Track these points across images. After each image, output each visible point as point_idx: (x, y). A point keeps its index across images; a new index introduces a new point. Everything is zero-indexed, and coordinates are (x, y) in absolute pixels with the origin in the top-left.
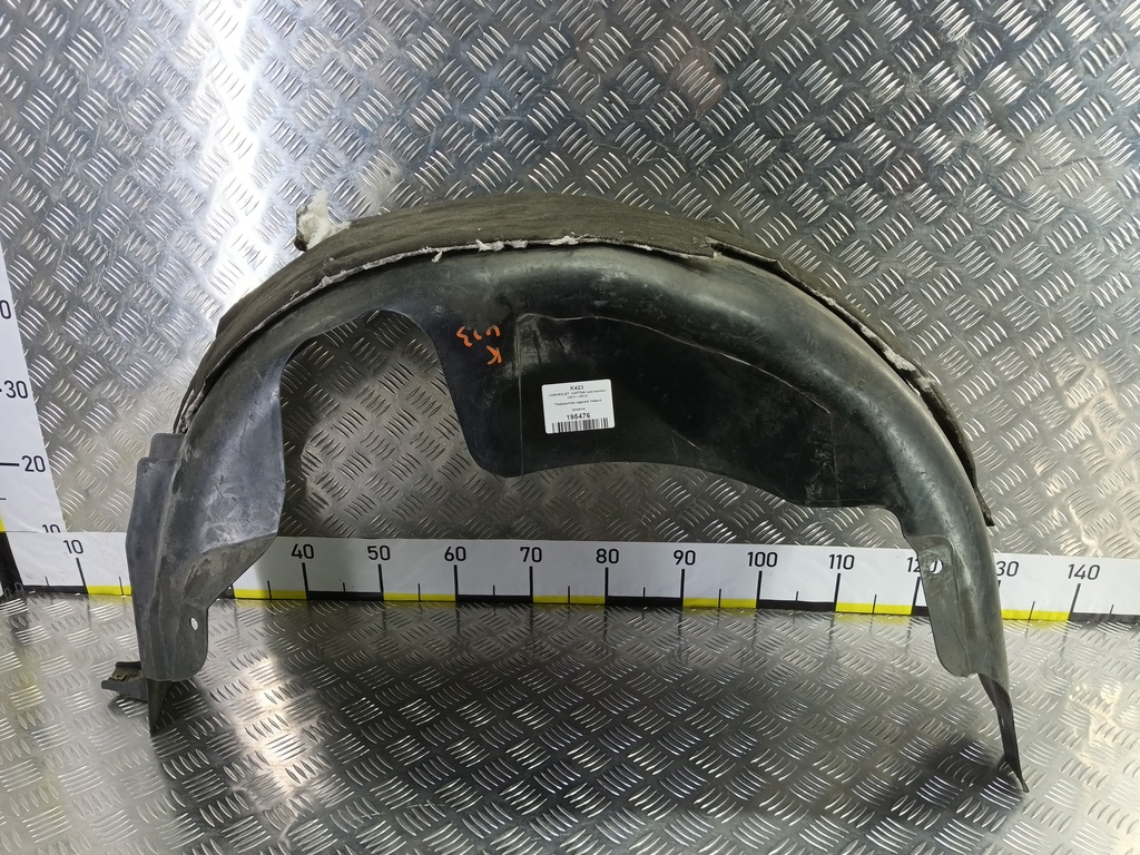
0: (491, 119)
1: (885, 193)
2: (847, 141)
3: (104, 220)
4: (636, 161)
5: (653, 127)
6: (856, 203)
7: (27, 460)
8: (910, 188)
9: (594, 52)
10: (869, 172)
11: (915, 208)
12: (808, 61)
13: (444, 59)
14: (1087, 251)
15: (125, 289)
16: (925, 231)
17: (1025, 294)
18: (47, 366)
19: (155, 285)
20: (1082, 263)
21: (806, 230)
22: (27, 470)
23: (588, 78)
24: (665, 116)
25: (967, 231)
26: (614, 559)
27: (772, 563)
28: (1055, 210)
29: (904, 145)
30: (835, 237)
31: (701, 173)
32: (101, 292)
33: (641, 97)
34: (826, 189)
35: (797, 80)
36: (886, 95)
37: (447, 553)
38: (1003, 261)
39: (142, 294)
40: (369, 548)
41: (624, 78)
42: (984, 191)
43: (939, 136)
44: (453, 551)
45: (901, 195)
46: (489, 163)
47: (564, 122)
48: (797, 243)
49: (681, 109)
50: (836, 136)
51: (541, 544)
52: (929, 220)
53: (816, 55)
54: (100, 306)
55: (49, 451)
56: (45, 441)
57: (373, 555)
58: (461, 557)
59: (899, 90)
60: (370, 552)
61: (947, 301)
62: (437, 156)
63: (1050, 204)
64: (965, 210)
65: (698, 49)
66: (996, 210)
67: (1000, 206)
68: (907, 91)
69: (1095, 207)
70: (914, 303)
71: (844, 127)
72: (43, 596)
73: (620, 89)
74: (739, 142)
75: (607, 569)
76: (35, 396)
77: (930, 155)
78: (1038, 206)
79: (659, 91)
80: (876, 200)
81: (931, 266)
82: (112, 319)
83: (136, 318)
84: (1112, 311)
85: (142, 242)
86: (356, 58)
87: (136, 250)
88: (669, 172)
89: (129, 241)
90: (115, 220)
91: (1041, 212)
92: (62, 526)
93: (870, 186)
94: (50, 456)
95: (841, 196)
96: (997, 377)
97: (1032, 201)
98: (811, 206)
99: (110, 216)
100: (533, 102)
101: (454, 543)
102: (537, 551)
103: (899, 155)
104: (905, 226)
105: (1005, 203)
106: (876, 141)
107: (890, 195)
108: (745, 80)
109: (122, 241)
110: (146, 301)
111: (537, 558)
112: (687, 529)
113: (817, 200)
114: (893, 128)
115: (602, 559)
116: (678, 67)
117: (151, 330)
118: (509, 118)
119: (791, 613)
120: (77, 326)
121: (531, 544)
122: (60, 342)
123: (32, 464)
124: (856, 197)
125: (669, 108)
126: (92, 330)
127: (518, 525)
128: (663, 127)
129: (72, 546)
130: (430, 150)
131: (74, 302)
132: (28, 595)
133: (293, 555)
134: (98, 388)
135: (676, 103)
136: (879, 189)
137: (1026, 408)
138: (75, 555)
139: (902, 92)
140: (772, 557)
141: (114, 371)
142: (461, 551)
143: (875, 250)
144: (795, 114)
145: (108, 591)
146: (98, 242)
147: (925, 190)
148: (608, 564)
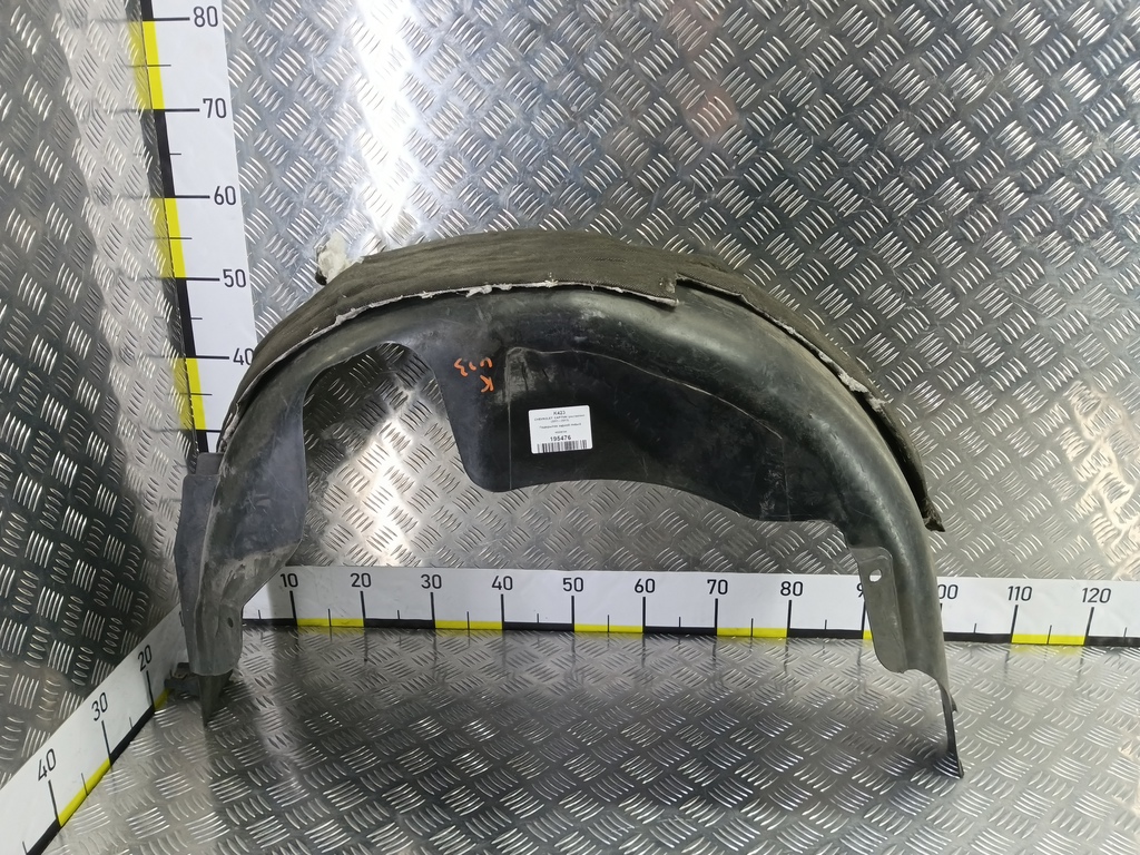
0: (711, 178)
1: (1073, 240)
2: (1039, 193)
4: (843, 213)
5: (860, 182)
6: (1046, 249)
8: (1096, 235)
9: (809, 117)
10: (1059, 222)
11: (1100, 254)
12: (1005, 122)
13: (671, 127)
16: (1109, 274)
21: (999, 275)
23: (802, 140)
24: (872, 172)
26: (798, 592)
27: (952, 595)
29: (1090, 197)
30: (1026, 282)
31: (903, 223)
33: (850, 156)
34: (1018, 236)
35: (994, 139)
36: (1075, 152)
37: (637, 585)
40: (565, 579)
41: (835, 140)
43: (1123, 188)
44: (643, 583)
45: (1088, 242)
46: (706, 219)
47: (777, 180)
48: (990, 287)
49: (887, 165)
50: (1029, 189)
51: (728, 576)
52: (1113, 265)
53: (1012, 117)
57: (568, 587)
58: (650, 589)
59: (1087, 147)
60: (565, 583)
61: (1128, 340)
62: (658, 214)
65: (905, 112)
68: (1095, 148)
70: (1098, 342)
71: (1036, 181)
72: (254, 629)
73: (831, 149)
74: (940, 195)
75: (790, 602)
77: (1115, 205)
79: (866, 150)
80: (1065, 247)
81: (1114, 307)
82: (350, 365)
83: (371, 363)
86: (592, 127)
88: (873, 222)
93: (1059, 233)
95: (1033, 243)
98: (1004, 252)
100: (750, 163)
101: (644, 575)
102: (723, 584)
103: (1086, 206)
104: (1091, 271)
106: (1064, 193)
107: (1077, 242)
108: (947, 139)
111: (723, 590)
113: (1009, 248)
114: (1081, 181)
115: (786, 592)
116: (885, 129)
117: (385, 376)
118: (726, 177)
119: (970, 644)
121: (718, 576)
124: (1047, 244)
125: (876, 165)
127: (707, 558)
128: (869, 182)
129: (287, 579)
130: (653, 208)
133: (493, 586)
134: (330, 429)
135: (883, 160)
136: (1068, 236)
138: (289, 588)
139: (1090, 149)
140: (953, 589)
141: (347, 414)
142: (650, 583)
143: (1062, 293)
144: (992, 169)
145: (318, 623)
147: (1109, 238)
148: (791, 596)
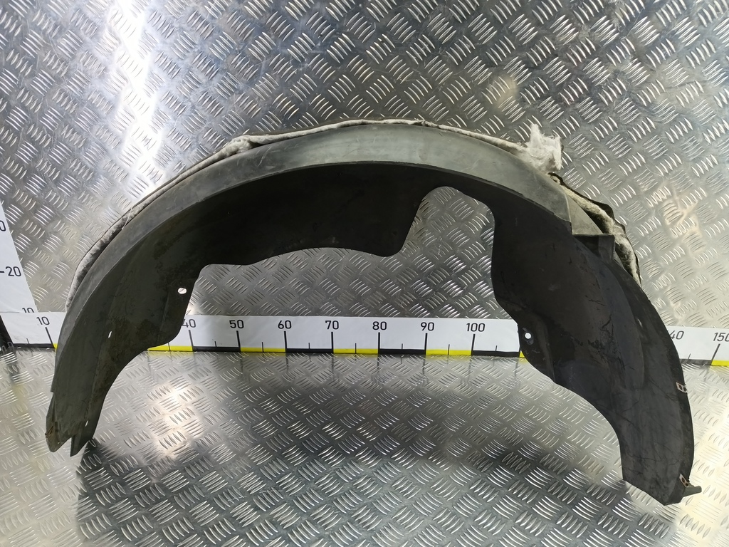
0: (303, 52)
1: (562, 103)
2: (539, 69)
3: (47, 118)
4: (399, 81)
5: (411, 59)
6: (543, 109)
7: (9, 269)
8: (579, 100)
9: (371, 8)
10: (553, 90)
11: (581, 113)
12: (516, 15)
13: (270, 12)
14: (691, 141)
15: (64, 163)
16: (587, 128)
17: (650, 168)
18: (17, 211)
19: (84, 160)
20: (687, 149)
21: (510, 127)
22: (9, 275)
23: (367, 25)
24: (419, 51)
25: (614, 128)
26: (384, 327)
27: (481, 329)
28: (672, 115)
29: (576, 72)
31: (442, 90)
32: (48, 165)
33: (403, 38)
34: (524, 100)
35: (507, 28)
36: (566, 39)
37: (280, 324)
38: (636, 147)
39: (76, 165)
40: (230, 321)
41: (392, 25)
42: (627, 102)
43: (600, 66)
44: (283, 323)
45: (573, 104)
46: (302, 82)
47: (351, 55)
49: (430, 46)
50: (532, 66)
51: (339, 319)
52: (590, 121)
53: (520, 11)
54: (49, 173)
55: (23, 264)
56: (20, 257)
57: (233, 325)
58: (288, 326)
59: (575, 35)
60: (231, 323)
61: (599, 172)
62: (266, 77)
63: (670, 111)
64: (614, 115)
65: (442, 6)
66: (634, 115)
67: (637, 112)
68: (580, 36)
69: (699, 113)
70: (578, 173)
71: (537, 60)
72: (26, 350)
73: (389, 33)
74: (468, 69)
75: (379, 333)
76: (11, 229)
77: (593, 78)
78: (662, 112)
79: (415, 35)
80: (557, 108)
81: (590, 151)
82: (57, 182)
83: (72, 181)
84: (704, 179)
85: (73, 133)
86: (210, 11)
87: (70, 138)
88: (421, 88)
89: (64, 132)
90: (54, 118)
91: (663, 117)
92: (35, 308)
93: (553, 98)
94: (23, 266)
95: (534, 105)
96: (628, 219)
97: (658, 109)
98: (514, 111)
99: (51, 115)
100: (331, 41)
101: (283, 319)
102: (336, 323)
103: (573, 78)
104: (575, 125)
105: (640, 110)
106: (559, 70)
107: (566, 104)
108: (472, 27)
109: (60, 131)
110: (78, 170)
111: (336, 327)
112: (429, 310)
113: (518, 108)
114: (570, 61)
115: (376, 327)
116: (428, 18)
117: (83, 188)
118: (314, 52)
119: (492, 358)
120: (35, 187)
121: (332, 319)
122: (24, 196)
123: (12, 271)
124: (544, 106)
125: (422, 46)
126: (45, 188)
127: (324, 308)
128: (418, 59)
129: (41, 320)
130: (262, 73)
131: (31, 171)
132: (16, 349)
133: (183, 325)
134: (51, 225)
135: (427, 43)
136: (559, 100)
137: (645, 239)
138: (44, 326)
139: (577, 37)
140: (482, 326)
141: (61, 215)
142: (288, 323)
144: (506, 51)
146: (44, 132)
147: (588, 102)
148: (380, 330)
